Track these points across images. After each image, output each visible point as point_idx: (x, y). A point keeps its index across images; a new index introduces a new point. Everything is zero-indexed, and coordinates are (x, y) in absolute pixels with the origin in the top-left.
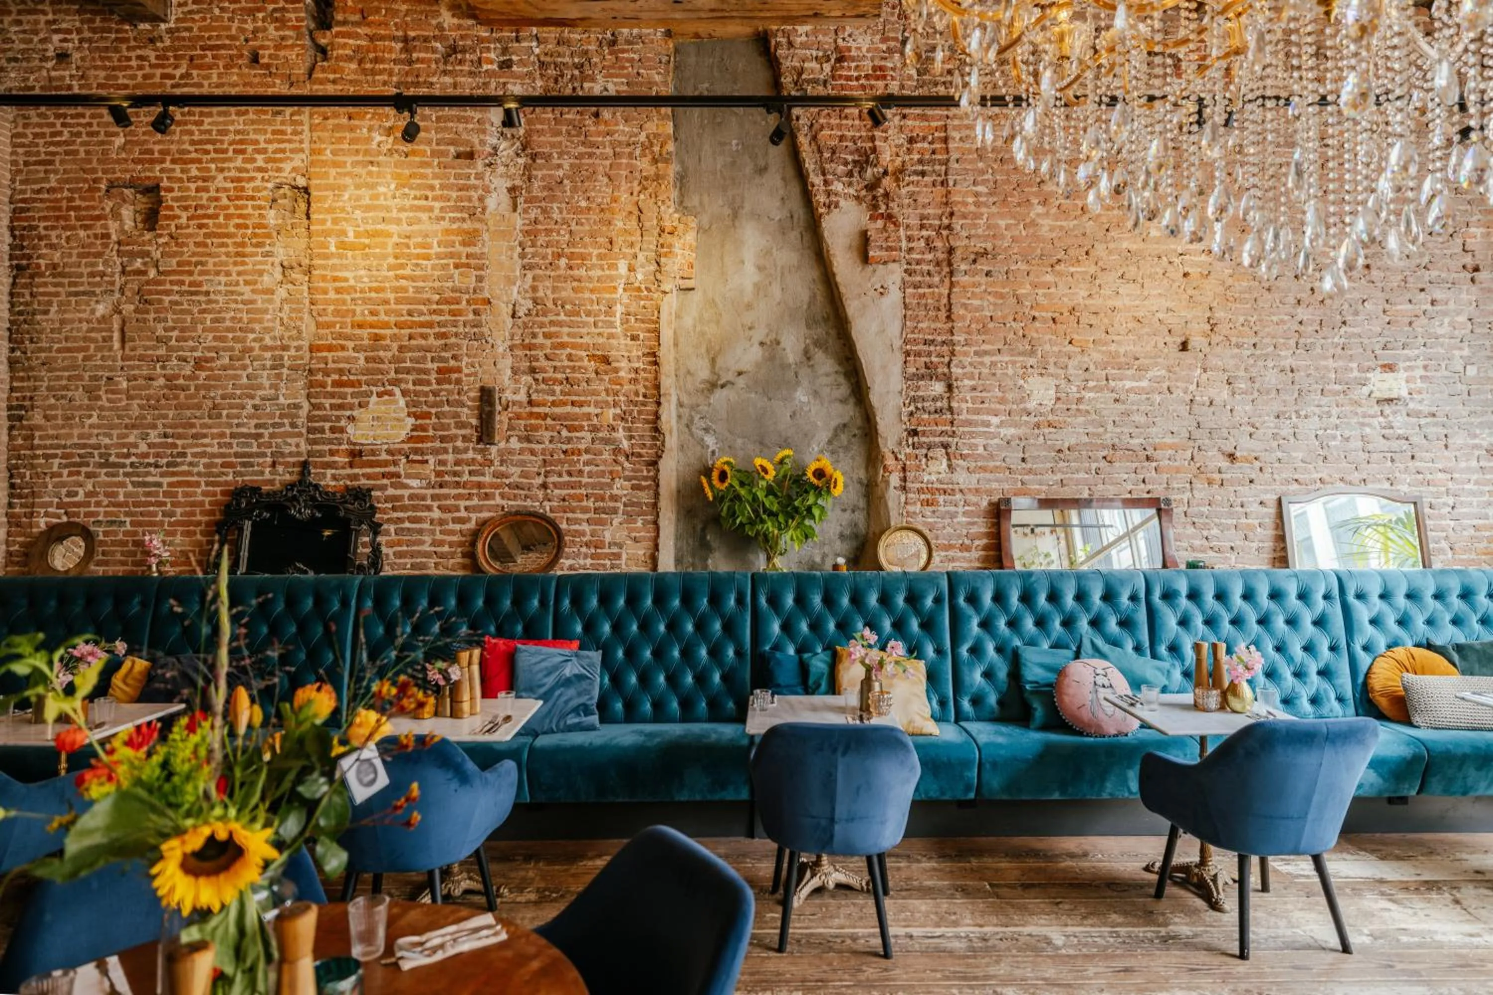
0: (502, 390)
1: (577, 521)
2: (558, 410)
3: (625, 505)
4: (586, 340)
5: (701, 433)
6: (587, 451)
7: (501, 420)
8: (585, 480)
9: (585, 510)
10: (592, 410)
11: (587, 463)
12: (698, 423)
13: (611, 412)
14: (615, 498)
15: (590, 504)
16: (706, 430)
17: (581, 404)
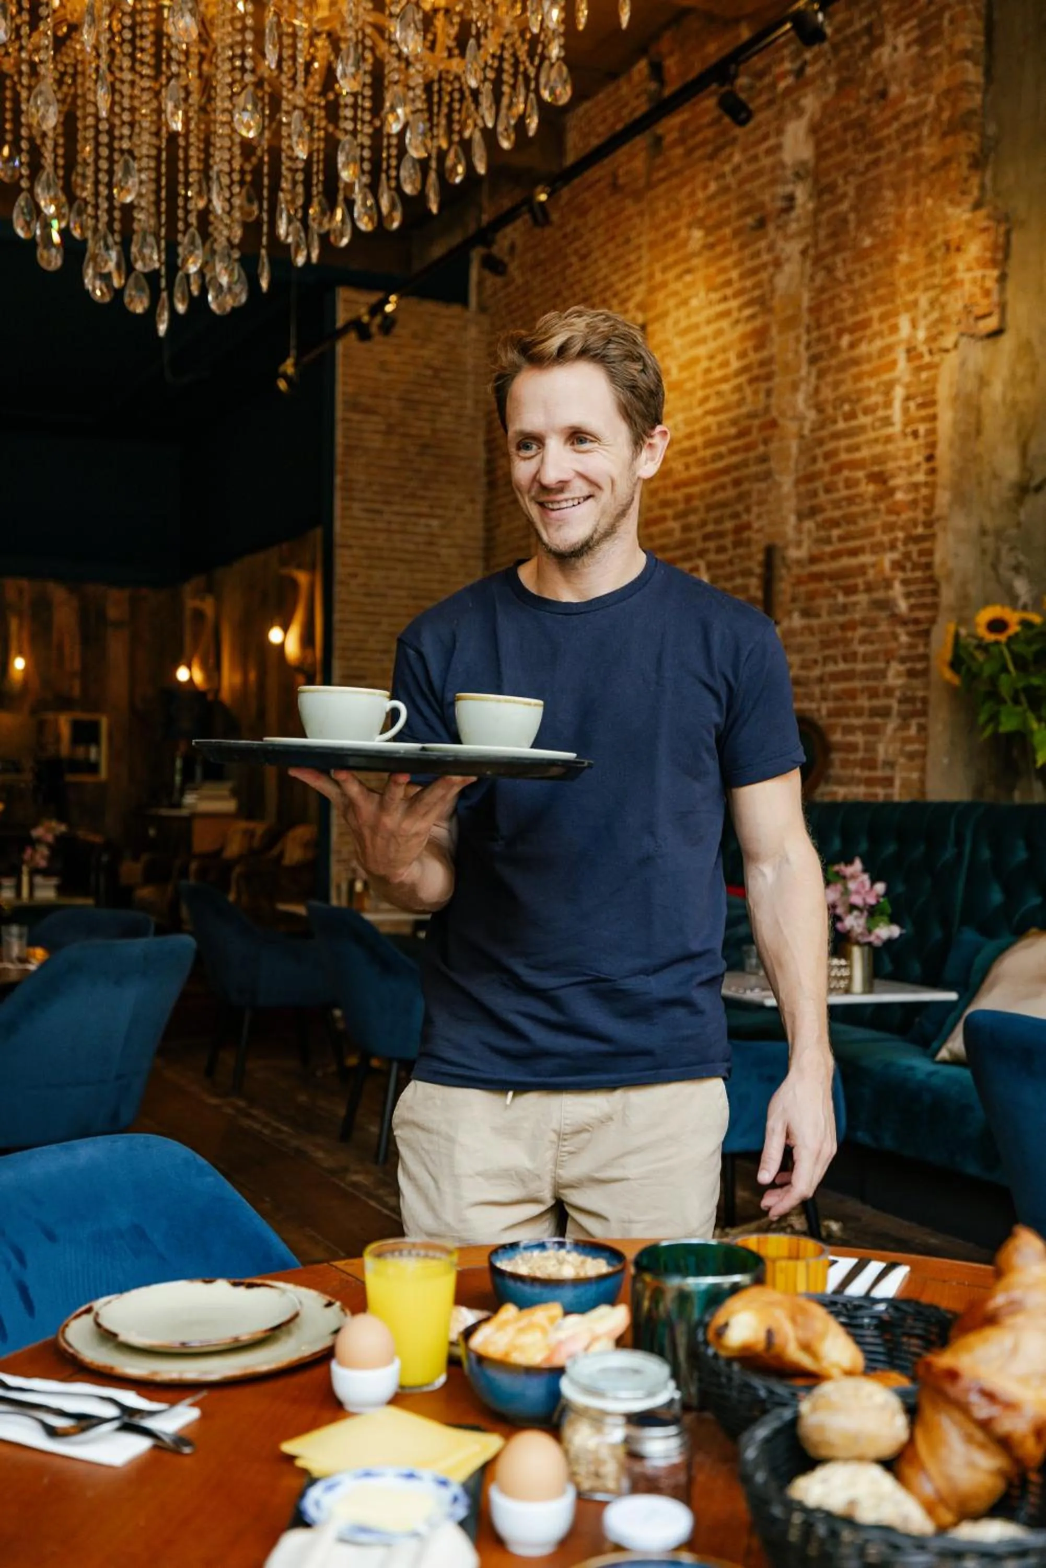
0: (786, 547)
1: (849, 730)
2: (835, 565)
3: (900, 702)
4: (865, 453)
5: (1009, 574)
6: (863, 623)
7: (784, 587)
8: (860, 667)
9: (859, 713)
10: (866, 558)
11: (864, 640)
12: (1008, 559)
13: (888, 558)
14: (889, 692)
15: (864, 702)
16: (1017, 569)
17: (854, 553)
